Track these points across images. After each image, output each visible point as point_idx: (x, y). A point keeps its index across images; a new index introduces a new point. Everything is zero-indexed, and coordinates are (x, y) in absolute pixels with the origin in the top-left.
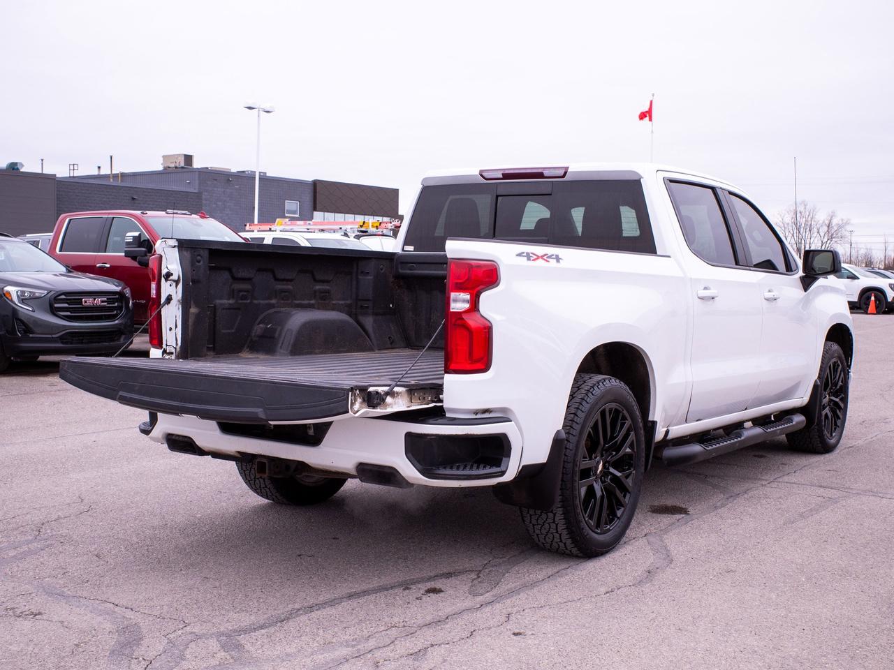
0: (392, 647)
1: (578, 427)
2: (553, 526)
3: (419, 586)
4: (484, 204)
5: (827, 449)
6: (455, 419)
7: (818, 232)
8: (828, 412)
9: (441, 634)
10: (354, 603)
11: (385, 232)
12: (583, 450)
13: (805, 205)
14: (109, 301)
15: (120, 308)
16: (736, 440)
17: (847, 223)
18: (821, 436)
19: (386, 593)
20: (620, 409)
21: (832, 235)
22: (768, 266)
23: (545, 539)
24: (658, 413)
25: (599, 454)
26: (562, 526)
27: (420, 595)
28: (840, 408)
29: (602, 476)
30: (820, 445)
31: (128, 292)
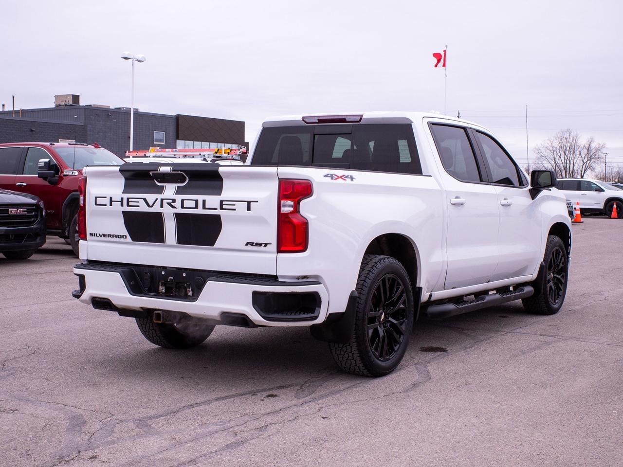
0: (245, 425)
1: (366, 289)
2: (351, 355)
3: (262, 393)
4: (305, 140)
5: (552, 311)
6: (284, 282)
7: (580, 154)
8: (552, 285)
9: (276, 419)
10: (220, 403)
11: (234, 156)
12: (370, 303)
13: (570, 133)
14: (28, 211)
15: (36, 216)
16: (480, 302)
17: (603, 147)
18: (547, 302)
19: (240, 397)
20: (395, 278)
21: (591, 156)
22: (506, 182)
23: (346, 364)
24: (423, 282)
25: (382, 308)
26: (356, 355)
27: (263, 398)
28: (561, 283)
29: (384, 323)
30: (546, 308)
31: (42, 204)
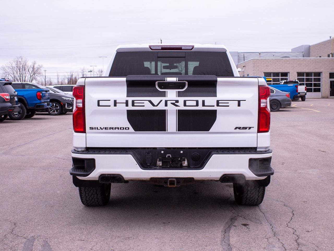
3: (236, 224)
7: (29, 71)
13: (22, 59)
17: (41, 67)
19: (232, 229)
21: (35, 72)
27: (245, 227)
